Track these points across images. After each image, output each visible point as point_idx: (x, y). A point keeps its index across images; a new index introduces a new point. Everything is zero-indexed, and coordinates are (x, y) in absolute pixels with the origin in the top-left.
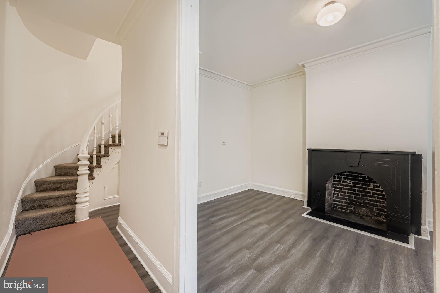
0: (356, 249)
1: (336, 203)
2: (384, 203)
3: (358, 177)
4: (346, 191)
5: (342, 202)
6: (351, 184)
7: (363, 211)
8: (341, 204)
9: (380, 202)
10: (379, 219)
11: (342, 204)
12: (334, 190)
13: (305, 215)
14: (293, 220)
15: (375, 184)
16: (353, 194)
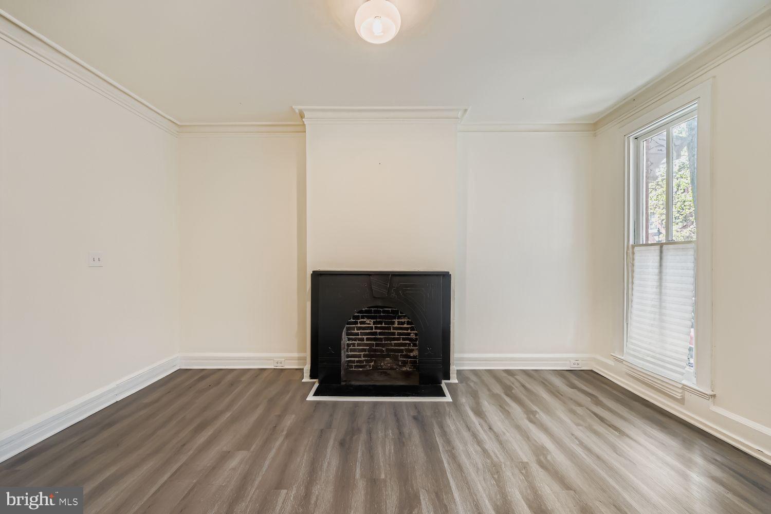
0: (401, 433)
1: (350, 360)
2: (409, 345)
3: (379, 312)
4: (365, 337)
5: (359, 356)
6: (372, 325)
7: (387, 363)
8: (357, 359)
9: (405, 345)
10: (404, 369)
11: (360, 359)
12: (349, 339)
13: (311, 398)
14: (293, 416)
15: (400, 320)
16: (375, 339)
